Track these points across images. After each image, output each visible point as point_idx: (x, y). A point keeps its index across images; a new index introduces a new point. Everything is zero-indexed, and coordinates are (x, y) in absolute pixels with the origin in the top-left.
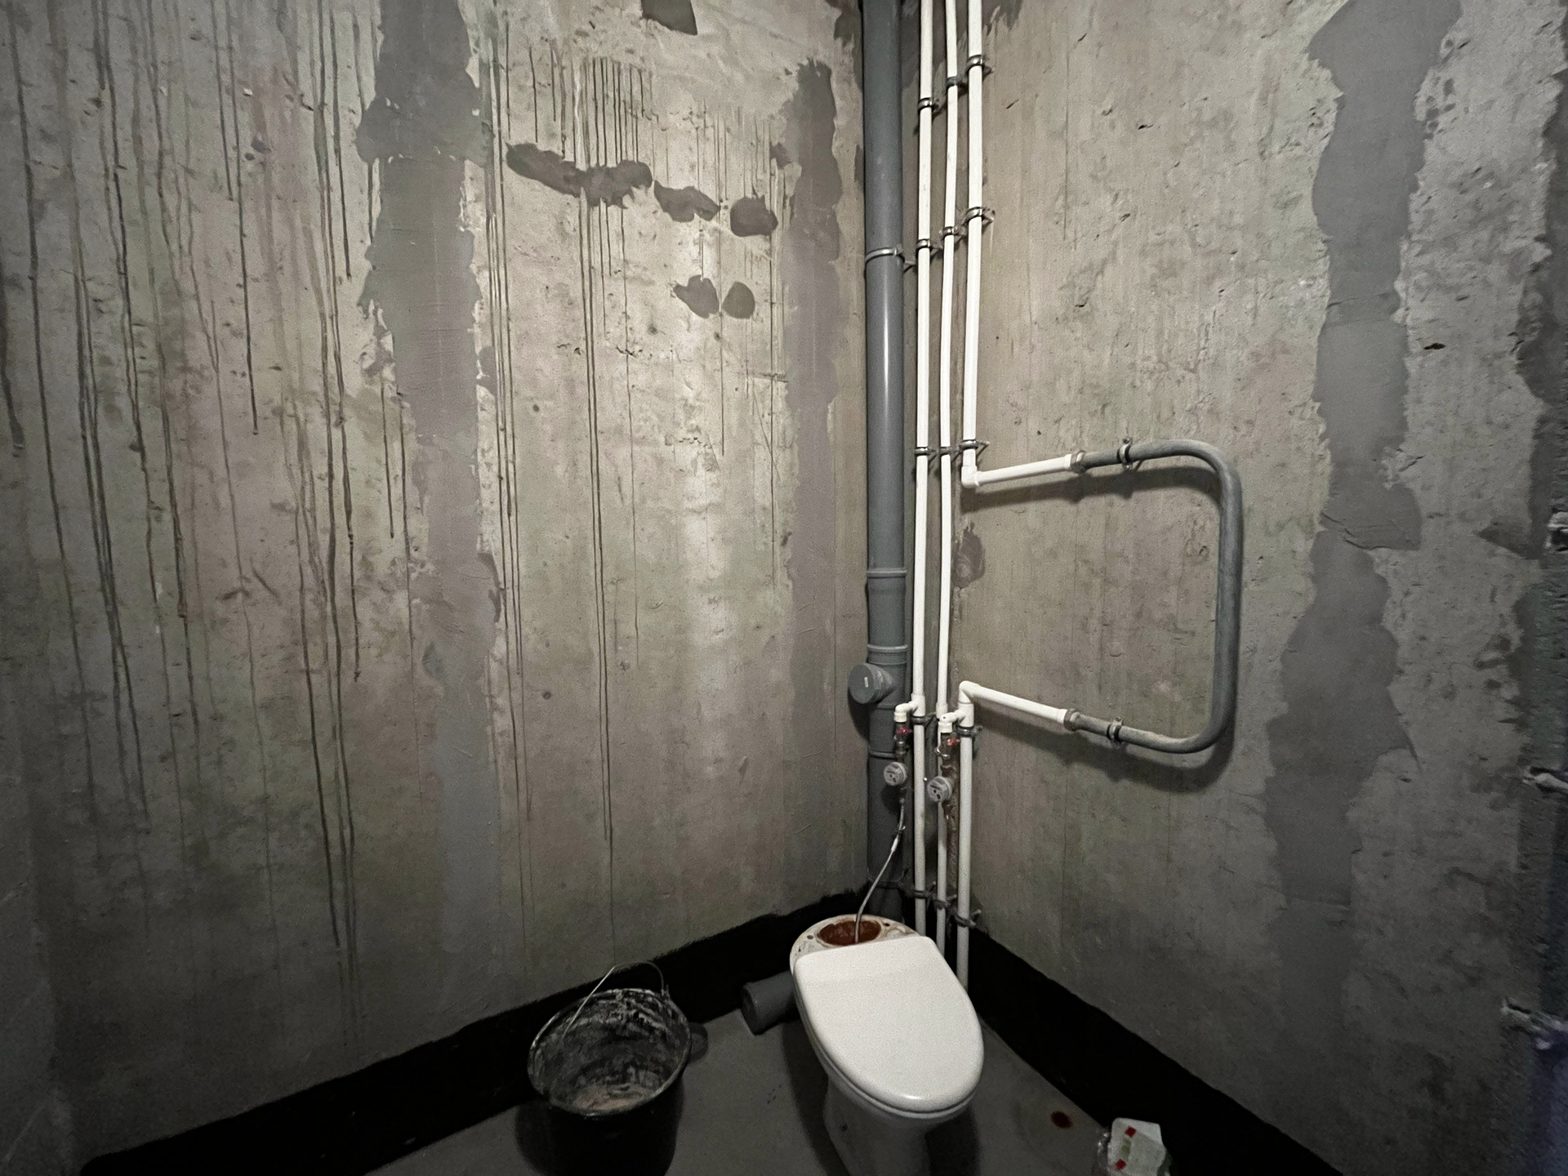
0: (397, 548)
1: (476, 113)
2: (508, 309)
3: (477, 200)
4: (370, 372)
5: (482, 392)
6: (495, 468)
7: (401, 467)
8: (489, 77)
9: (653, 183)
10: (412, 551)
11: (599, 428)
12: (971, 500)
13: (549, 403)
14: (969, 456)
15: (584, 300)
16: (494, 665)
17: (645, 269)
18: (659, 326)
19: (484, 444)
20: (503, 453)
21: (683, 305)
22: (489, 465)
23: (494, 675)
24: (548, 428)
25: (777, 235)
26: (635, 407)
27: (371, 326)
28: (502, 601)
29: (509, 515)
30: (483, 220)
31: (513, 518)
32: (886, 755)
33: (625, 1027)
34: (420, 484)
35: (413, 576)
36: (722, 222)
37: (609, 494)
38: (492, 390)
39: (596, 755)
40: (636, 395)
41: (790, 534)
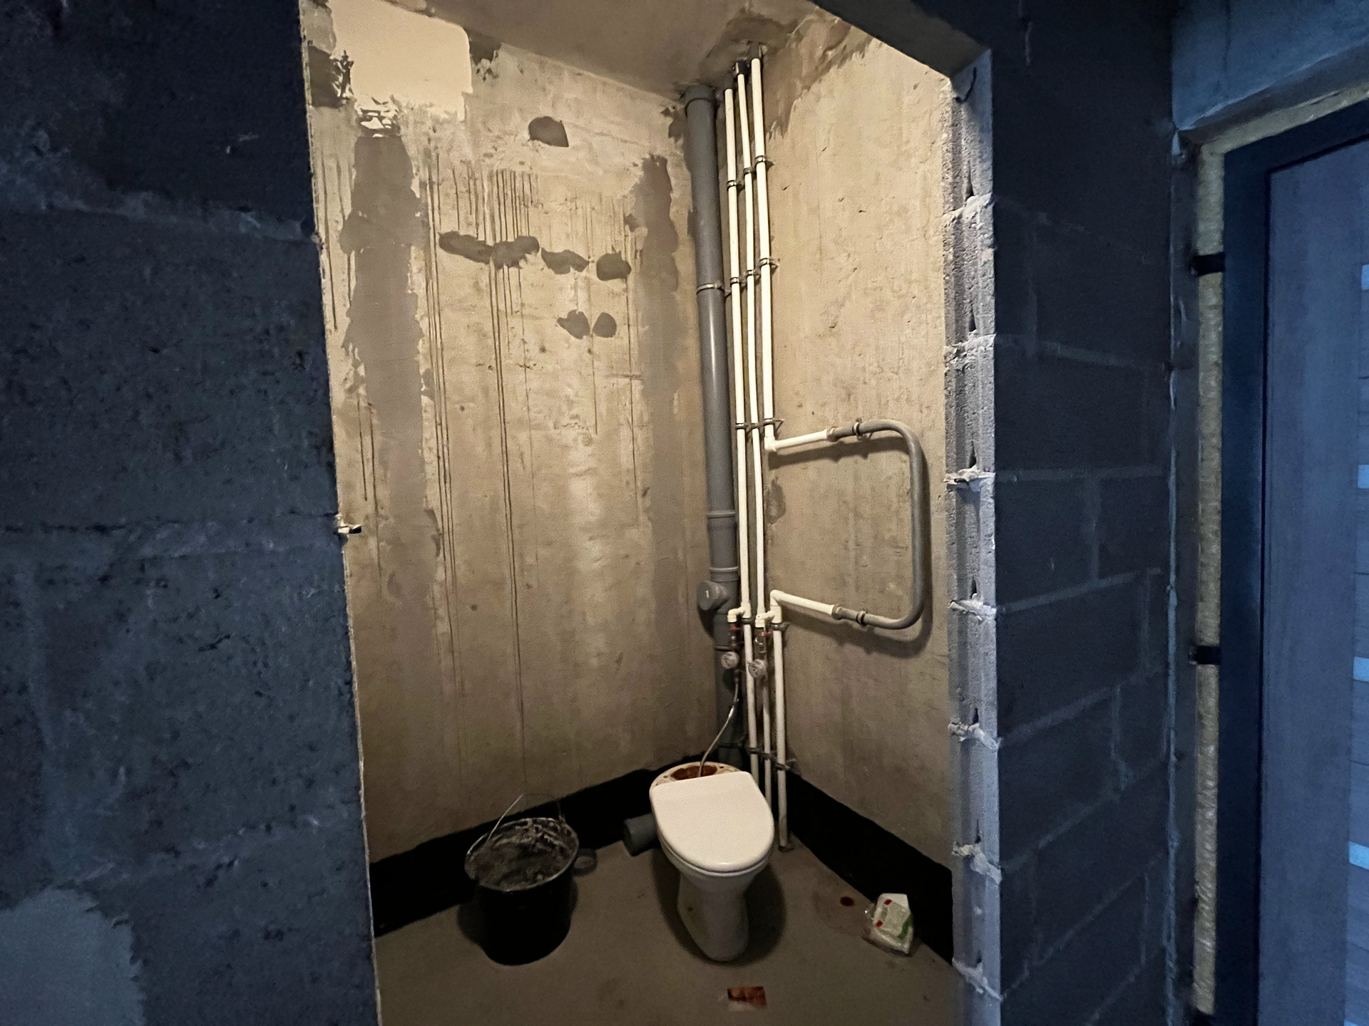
0: (370, 508)
1: (418, 215)
2: (441, 343)
3: (420, 271)
4: (351, 390)
5: (425, 400)
6: (435, 451)
7: (370, 452)
8: (426, 190)
9: (540, 250)
10: (379, 510)
11: (506, 421)
12: (775, 460)
13: (472, 405)
14: (769, 430)
15: (494, 333)
16: (436, 588)
17: (536, 309)
18: (547, 346)
19: (426, 435)
20: (440, 441)
21: (565, 332)
22: (430, 449)
23: (437, 595)
24: (470, 421)
25: (631, 277)
26: (531, 402)
27: (350, 361)
28: (441, 542)
29: (445, 482)
30: (424, 285)
31: (448, 485)
32: (723, 648)
33: (534, 846)
34: (384, 464)
35: (381, 526)
36: (591, 272)
37: (515, 465)
38: (432, 397)
39: (510, 650)
40: (531, 395)
41: (648, 488)
